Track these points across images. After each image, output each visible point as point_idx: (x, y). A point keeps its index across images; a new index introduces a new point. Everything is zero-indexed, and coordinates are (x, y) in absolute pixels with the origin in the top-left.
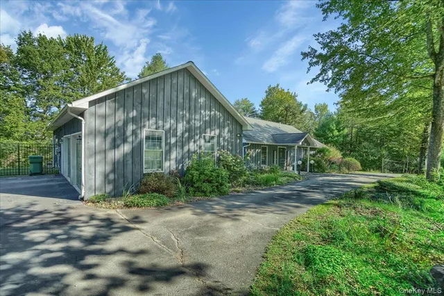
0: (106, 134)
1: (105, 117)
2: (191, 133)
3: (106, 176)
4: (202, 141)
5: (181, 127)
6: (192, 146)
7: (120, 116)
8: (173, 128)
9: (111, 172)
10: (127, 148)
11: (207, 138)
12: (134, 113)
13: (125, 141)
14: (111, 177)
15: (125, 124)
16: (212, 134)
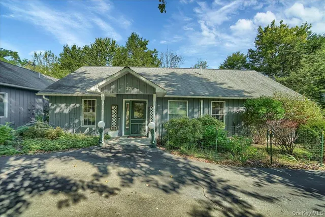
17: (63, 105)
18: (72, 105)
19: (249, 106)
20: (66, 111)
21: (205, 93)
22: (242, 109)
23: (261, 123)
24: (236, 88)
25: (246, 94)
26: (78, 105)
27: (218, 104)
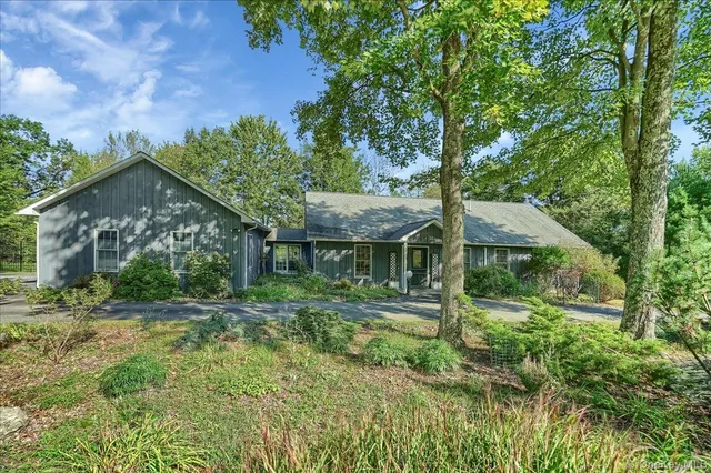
0: (58, 235)
1: (57, 220)
2: (155, 230)
3: (59, 272)
4: (171, 240)
5: (140, 225)
6: (156, 246)
7: (72, 217)
8: (130, 226)
9: (64, 268)
10: (77, 247)
11: (180, 236)
12: (85, 214)
13: (76, 240)
14: (64, 273)
15: (77, 225)
16: (187, 230)
17: (333, 252)
18: (344, 252)
19: (536, 255)
20: (337, 259)
21: (491, 240)
22: (527, 257)
23: (548, 272)
24: (518, 232)
25: (531, 240)
26: (351, 252)
27: (503, 251)
